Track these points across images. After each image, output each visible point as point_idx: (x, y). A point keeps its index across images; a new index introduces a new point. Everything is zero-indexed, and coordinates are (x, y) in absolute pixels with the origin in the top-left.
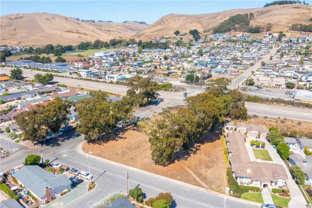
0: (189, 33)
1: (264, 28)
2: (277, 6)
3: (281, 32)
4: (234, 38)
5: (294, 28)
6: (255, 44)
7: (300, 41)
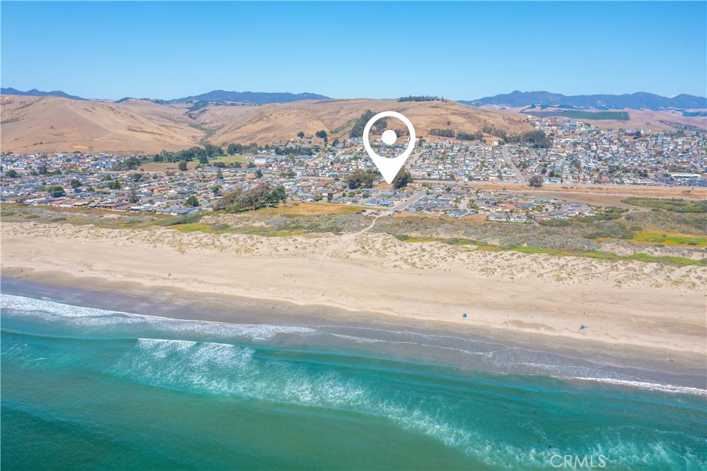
0: (316, 135)
1: (404, 132)
2: (413, 103)
3: (421, 137)
4: (376, 143)
5: (433, 132)
6: (398, 149)
7: (439, 147)
